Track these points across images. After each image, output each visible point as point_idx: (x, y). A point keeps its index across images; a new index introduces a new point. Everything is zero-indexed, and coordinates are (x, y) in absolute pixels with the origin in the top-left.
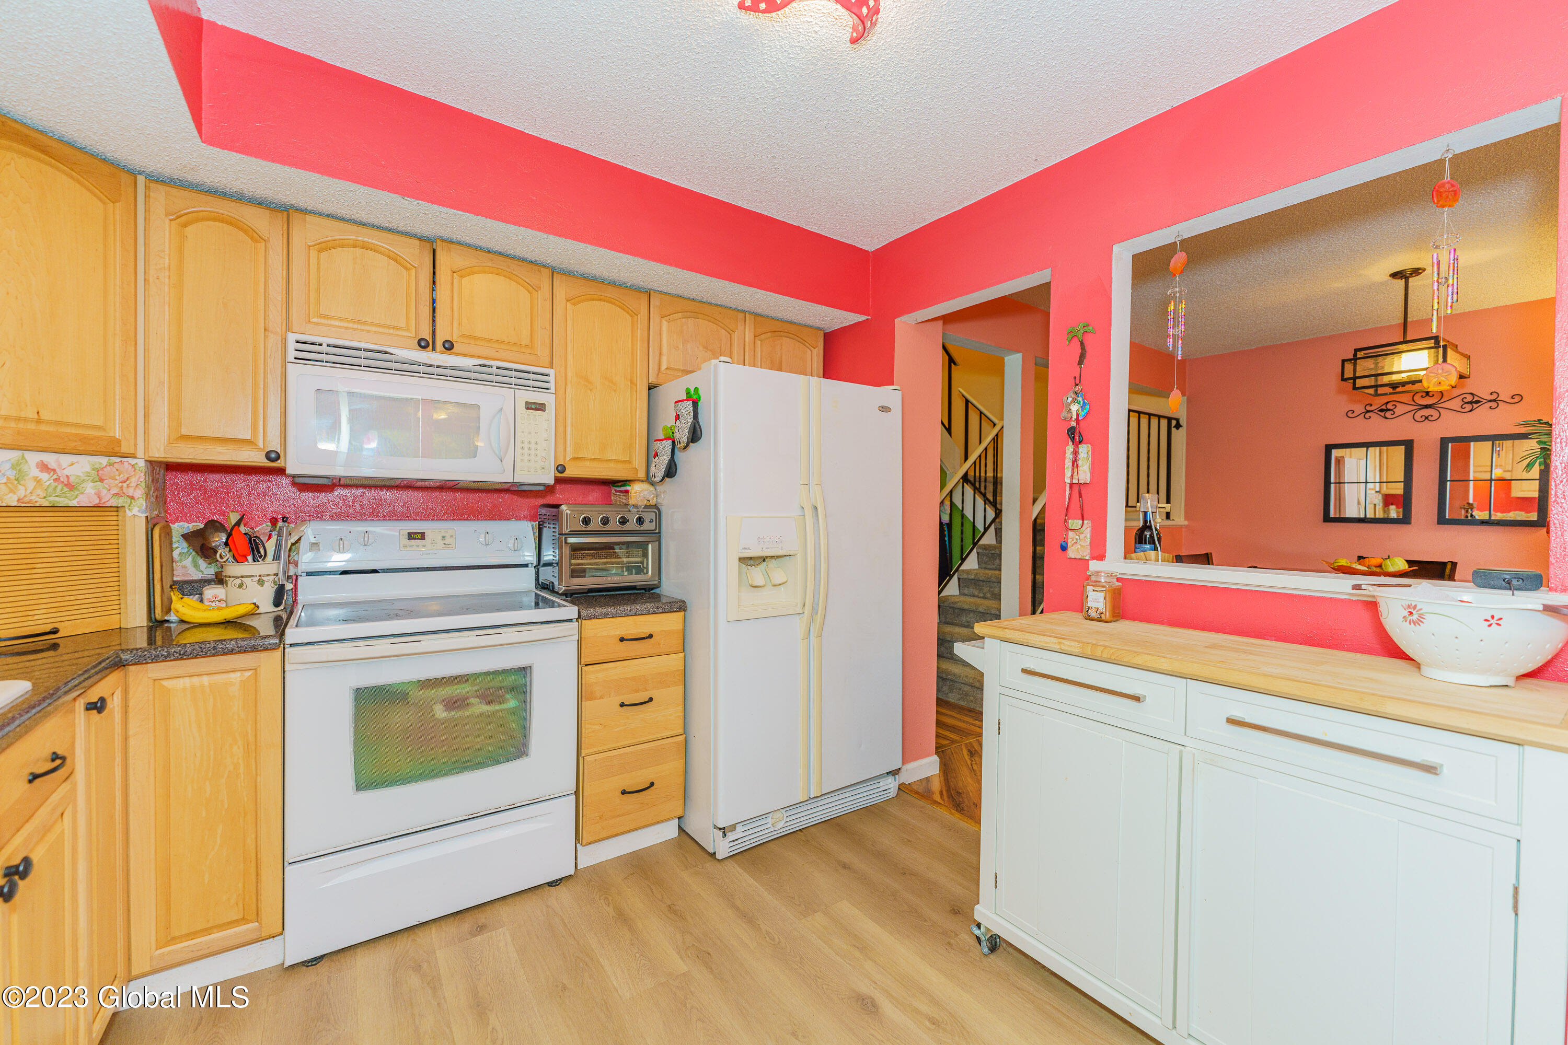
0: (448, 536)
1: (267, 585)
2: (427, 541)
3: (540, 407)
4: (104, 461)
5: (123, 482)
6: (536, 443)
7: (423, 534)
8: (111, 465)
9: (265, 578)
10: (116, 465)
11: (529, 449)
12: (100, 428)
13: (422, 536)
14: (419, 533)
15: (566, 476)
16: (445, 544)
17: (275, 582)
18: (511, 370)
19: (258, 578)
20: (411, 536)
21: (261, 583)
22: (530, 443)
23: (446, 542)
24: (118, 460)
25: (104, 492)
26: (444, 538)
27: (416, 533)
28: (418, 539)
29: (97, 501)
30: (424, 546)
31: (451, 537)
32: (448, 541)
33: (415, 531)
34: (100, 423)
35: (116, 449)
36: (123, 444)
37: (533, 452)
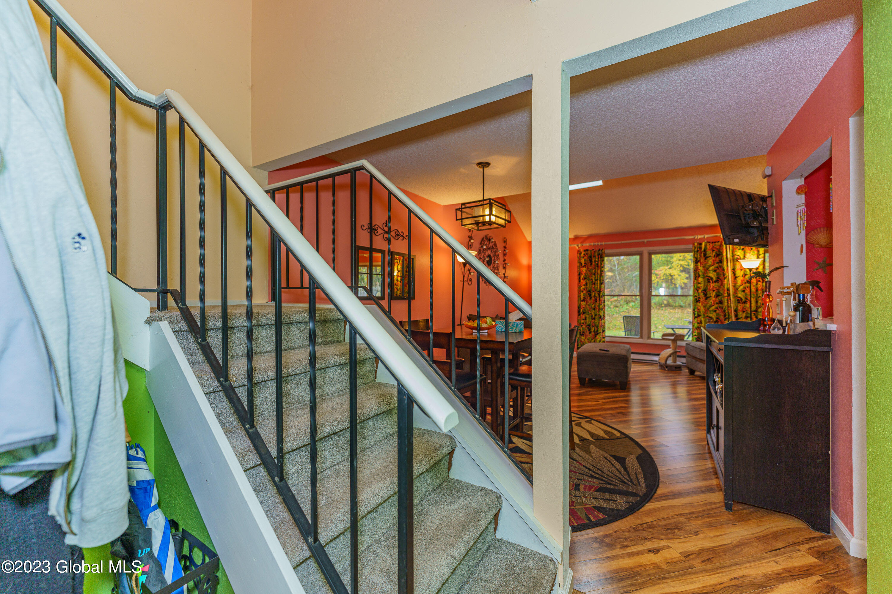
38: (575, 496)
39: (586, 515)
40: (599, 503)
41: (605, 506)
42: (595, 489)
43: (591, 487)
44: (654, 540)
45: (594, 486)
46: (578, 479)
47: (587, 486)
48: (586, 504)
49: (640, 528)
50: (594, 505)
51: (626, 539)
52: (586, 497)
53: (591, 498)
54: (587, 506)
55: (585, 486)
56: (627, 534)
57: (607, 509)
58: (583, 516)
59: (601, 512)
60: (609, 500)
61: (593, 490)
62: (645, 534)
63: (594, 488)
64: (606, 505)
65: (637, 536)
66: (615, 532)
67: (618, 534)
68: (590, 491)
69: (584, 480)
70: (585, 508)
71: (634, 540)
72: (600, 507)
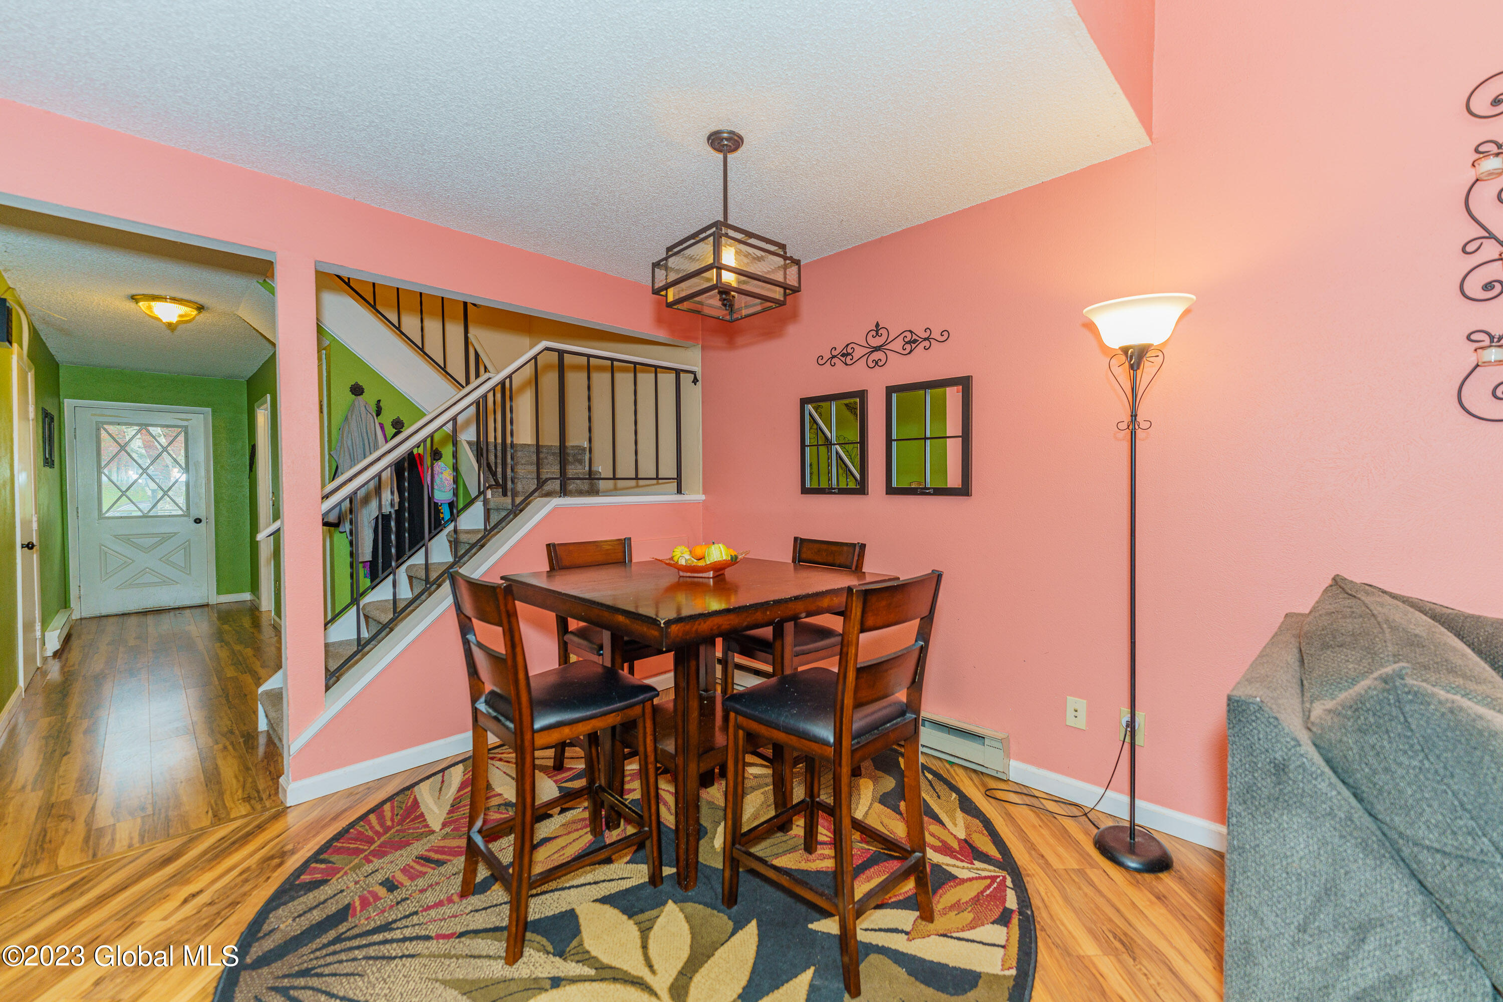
38: (377, 871)
39: (330, 862)
40: (326, 891)
41: (311, 895)
42: (355, 909)
43: (365, 903)
44: (195, 912)
45: (361, 911)
46: (407, 899)
47: (375, 901)
48: (346, 873)
49: (227, 910)
50: (331, 882)
51: (246, 881)
52: (356, 883)
53: (348, 887)
54: (341, 873)
55: (377, 898)
56: (247, 888)
57: (302, 893)
58: (334, 858)
59: (310, 882)
60: (311, 909)
61: (357, 903)
62: (214, 909)
63: (358, 909)
64: (311, 898)
65: (228, 896)
66: (269, 878)
67: (264, 878)
68: (360, 896)
69: (391, 907)
70: (343, 868)
71: (231, 889)
72: (318, 887)
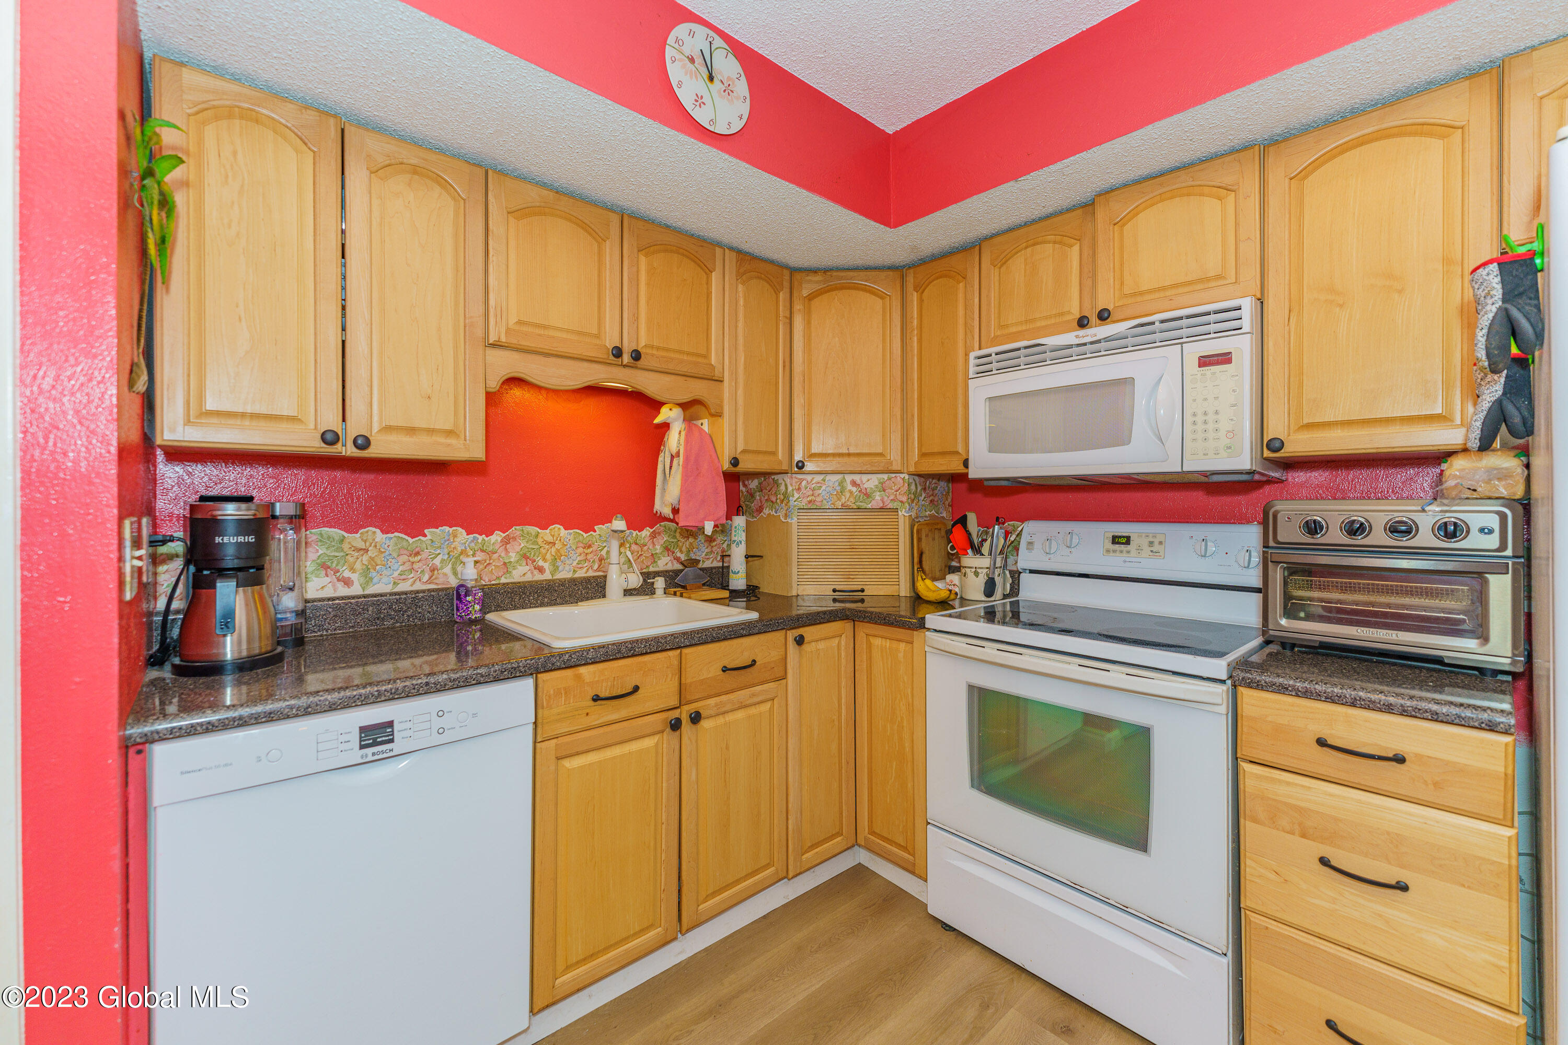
0: (1156, 541)
1: (981, 576)
2: (1132, 547)
3: (1225, 359)
4: (885, 476)
5: (897, 491)
6: (1217, 413)
7: (1128, 538)
8: (889, 479)
9: (979, 570)
10: (893, 480)
11: (1205, 422)
12: (881, 455)
13: (1128, 541)
14: (1124, 537)
15: (1287, 455)
16: (1152, 551)
17: (987, 575)
18: (1208, 314)
19: (974, 570)
20: (1115, 540)
21: (976, 574)
22: (1205, 414)
23: (1154, 549)
24: (893, 475)
25: (886, 498)
26: (1151, 544)
27: (1120, 537)
28: (1123, 544)
29: (882, 505)
30: (1128, 552)
31: (1161, 543)
32: (1156, 547)
33: (1120, 534)
34: (879, 451)
35: (890, 468)
36: (894, 463)
37: (1211, 426)
